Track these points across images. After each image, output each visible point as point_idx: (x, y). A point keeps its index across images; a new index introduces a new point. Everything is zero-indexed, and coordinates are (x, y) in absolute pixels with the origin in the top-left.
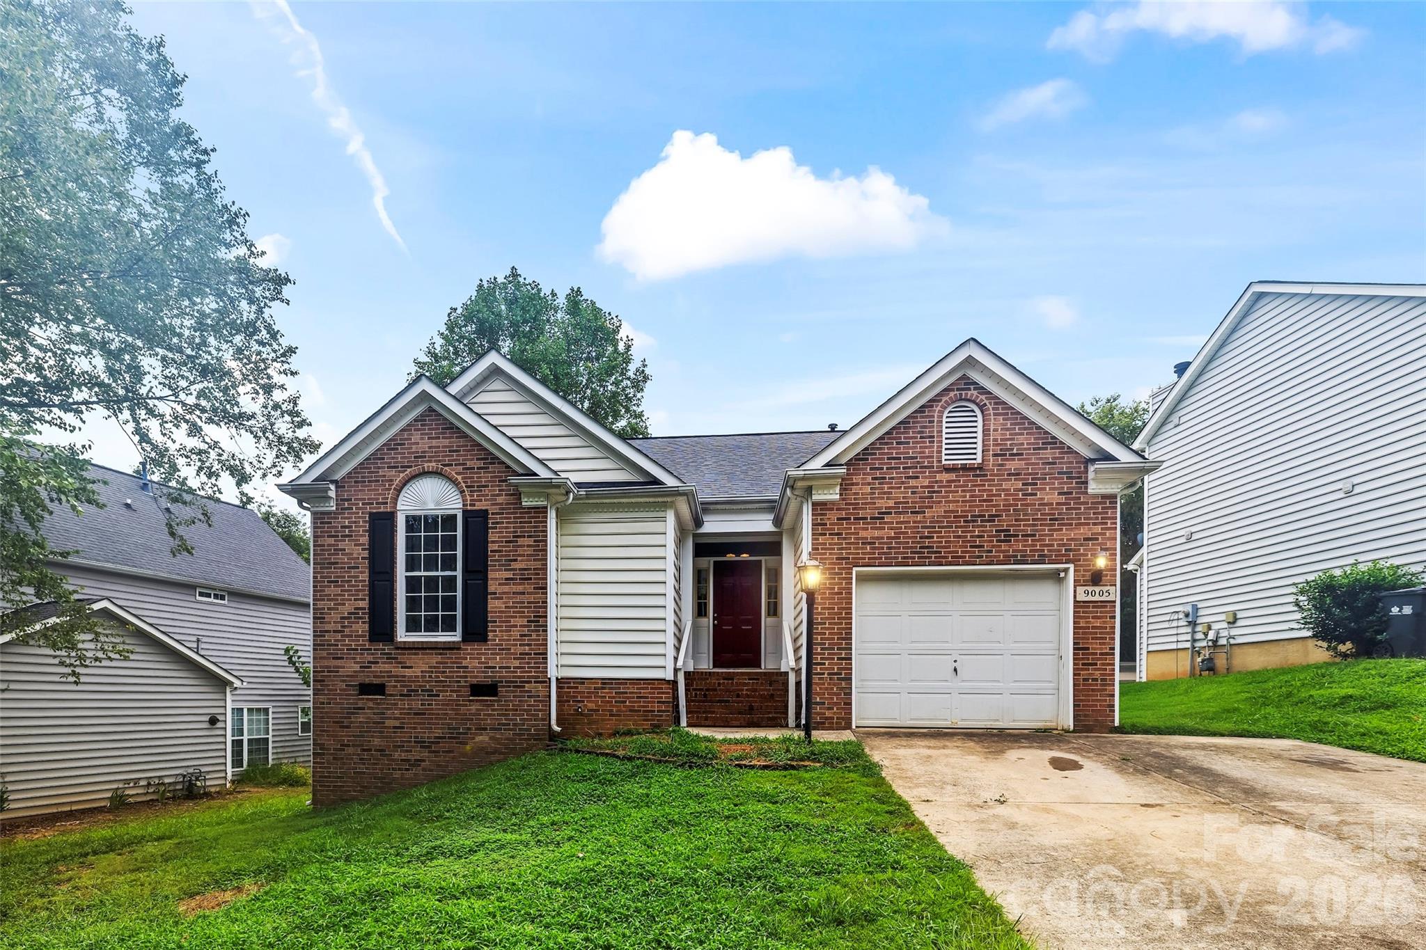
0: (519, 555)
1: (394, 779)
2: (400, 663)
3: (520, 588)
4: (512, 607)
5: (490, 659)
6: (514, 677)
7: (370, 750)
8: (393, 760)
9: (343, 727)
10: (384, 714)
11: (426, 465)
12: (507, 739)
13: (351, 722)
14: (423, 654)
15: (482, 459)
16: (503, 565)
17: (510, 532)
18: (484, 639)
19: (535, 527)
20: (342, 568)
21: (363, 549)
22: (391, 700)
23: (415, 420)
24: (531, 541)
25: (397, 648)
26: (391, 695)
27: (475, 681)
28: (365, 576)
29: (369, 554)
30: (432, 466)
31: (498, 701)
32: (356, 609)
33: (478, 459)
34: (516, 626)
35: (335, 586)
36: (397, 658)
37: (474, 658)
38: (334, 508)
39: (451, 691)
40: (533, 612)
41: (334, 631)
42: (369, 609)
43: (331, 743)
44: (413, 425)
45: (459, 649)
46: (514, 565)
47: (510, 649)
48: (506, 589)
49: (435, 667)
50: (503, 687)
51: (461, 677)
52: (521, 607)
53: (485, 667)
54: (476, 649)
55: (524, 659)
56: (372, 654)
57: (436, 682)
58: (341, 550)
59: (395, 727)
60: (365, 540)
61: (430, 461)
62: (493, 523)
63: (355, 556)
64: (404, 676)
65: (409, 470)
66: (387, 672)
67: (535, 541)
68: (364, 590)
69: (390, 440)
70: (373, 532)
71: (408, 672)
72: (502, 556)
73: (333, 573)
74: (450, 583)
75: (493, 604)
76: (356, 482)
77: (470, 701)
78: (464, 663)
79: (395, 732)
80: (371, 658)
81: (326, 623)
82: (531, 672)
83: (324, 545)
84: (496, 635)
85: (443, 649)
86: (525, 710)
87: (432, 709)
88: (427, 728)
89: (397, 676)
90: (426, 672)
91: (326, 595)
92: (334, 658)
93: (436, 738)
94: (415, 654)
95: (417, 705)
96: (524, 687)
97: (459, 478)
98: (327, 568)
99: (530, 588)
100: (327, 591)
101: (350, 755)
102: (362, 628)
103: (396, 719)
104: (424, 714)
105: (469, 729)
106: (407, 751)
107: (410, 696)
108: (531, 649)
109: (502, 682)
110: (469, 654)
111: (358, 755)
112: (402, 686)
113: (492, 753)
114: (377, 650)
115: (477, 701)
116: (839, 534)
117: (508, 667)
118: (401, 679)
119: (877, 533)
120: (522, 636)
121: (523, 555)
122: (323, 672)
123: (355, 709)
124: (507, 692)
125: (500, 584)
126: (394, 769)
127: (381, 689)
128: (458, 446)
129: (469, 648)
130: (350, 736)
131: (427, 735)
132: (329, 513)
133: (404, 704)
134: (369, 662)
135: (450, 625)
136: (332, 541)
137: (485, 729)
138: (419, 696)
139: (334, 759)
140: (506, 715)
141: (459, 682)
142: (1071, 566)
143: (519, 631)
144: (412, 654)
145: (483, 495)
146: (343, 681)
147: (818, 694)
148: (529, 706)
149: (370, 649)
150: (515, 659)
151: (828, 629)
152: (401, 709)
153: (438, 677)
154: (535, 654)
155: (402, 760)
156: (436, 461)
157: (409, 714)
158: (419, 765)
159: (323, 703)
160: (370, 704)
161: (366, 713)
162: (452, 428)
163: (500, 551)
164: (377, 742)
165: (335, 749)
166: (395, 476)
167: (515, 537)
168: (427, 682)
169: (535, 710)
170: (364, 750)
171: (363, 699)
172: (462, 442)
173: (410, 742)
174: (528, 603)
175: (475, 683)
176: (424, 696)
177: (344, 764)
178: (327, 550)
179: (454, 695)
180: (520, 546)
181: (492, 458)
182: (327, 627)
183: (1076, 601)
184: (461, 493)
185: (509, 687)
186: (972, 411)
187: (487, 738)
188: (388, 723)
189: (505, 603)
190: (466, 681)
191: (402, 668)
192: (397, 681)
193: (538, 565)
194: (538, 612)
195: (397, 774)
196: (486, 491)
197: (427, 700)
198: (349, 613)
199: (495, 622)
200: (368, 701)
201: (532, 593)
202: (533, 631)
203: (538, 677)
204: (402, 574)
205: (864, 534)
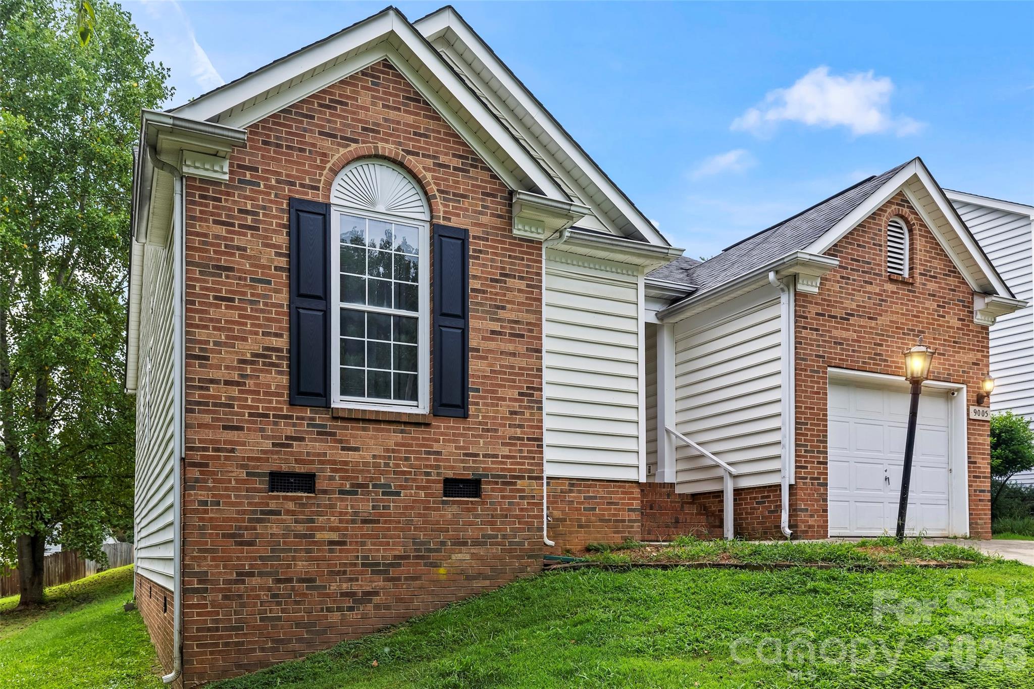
0: (508, 302)
1: (331, 626)
2: (341, 441)
3: (510, 347)
4: (500, 372)
5: (470, 443)
6: (503, 470)
7: (289, 580)
8: (328, 595)
9: (241, 544)
10: (312, 521)
11: (380, 145)
12: (494, 557)
13: (257, 536)
14: (375, 430)
15: (460, 157)
16: (487, 312)
17: (497, 268)
18: (465, 416)
19: (528, 266)
20: (240, 278)
21: (278, 254)
22: (324, 500)
23: (364, 73)
24: (522, 285)
25: (335, 419)
26: (325, 492)
27: (450, 474)
28: (282, 298)
29: (289, 263)
30: (388, 148)
31: (483, 503)
32: (266, 349)
33: (454, 155)
34: (504, 399)
35: (227, 307)
36: (334, 434)
37: (449, 441)
38: (227, 177)
39: (418, 488)
40: (526, 381)
41: (227, 383)
42: (289, 351)
43: (220, 573)
44: (360, 80)
45: (427, 425)
46: (502, 314)
47: (496, 431)
48: (492, 345)
49: (394, 451)
50: (489, 483)
51: (431, 466)
52: (510, 374)
53: (466, 455)
54: (453, 428)
55: (515, 445)
56: (294, 425)
57: (395, 473)
58: (239, 248)
59: (332, 543)
60: (281, 239)
61: (387, 141)
62: (475, 251)
63: (264, 261)
64: (346, 463)
65: (354, 146)
66: (319, 455)
67: (528, 286)
68: (279, 321)
69: (323, 91)
70: (295, 230)
71: (352, 456)
72: (486, 299)
73: (224, 284)
74: (408, 329)
75: (475, 366)
76: (264, 143)
77: (444, 502)
78: (436, 447)
79: (331, 551)
80: (290, 431)
81: (211, 367)
82: (523, 464)
83: (206, 235)
85: (405, 423)
86: (516, 516)
87: (389, 515)
88: (381, 544)
89: (334, 462)
90: (380, 457)
91: (211, 320)
92: (225, 428)
93: (395, 557)
94: (364, 429)
95: (365, 507)
96: (515, 484)
97: (429, 175)
98: (213, 275)
99: (522, 349)
100: (213, 313)
101: (253, 589)
102: (277, 380)
103: (332, 529)
104: (378, 522)
105: (443, 543)
106: (351, 580)
107: (356, 493)
108: (524, 433)
109: (487, 476)
110: (442, 434)
111: (269, 589)
112: (342, 478)
113: (474, 578)
114: (303, 418)
115: (454, 502)
116: (817, 330)
117: (496, 456)
118: (340, 467)
119: (844, 334)
120: (512, 413)
121: (512, 302)
122: (205, 449)
123: (263, 512)
124: (493, 490)
125: (484, 338)
126: (329, 610)
127: (306, 482)
128: (427, 129)
129: (442, 425)
130: (255, 559)
131: (382, 554)
132: (216, 183)
133: (346, 505)
134: (287, 438)
135: (407, 389)
136: (222, 231)
137: (465, 544)
138: (369, 493)
139: (225, 597)
140: (492, 523)
141: (428, 474)
142: (964, 386)
143: (509, 406)
144: (358, 429)
145: (461, 209)
146: (243, 467)
147: (803, 500)
148: (522, 510)
149: (291, 417)
150: (503, 444)
151: (809, 430)
152: (341, 513)
153: (398, 466)
154: (529, 439)
155: (343, 594)
156: (394, 143)
157: (353, 521)
158: (370, 601)
159: (205, 503)
160: (291, 506)
161: (283, 521)
162: (418, 101)
163: (484, 292)
164: (301, 566)
165: (226, 582)
166: (331, 149)
167: (502, 275)
168: (382, 473)
169: (529, 517)
170: (279, 581)
171: (278, 498)
172: (432, 124)
173: (355, 565)
174: (520, 368)
175: (451, 476)
176: (377, 494)
177: (243, 605)
178: (212, 245)
179: (422, 493)
180: (508, 289)
181: (473, 159)
182: (213, 374)
183: (969, 419)
184: (428, 198)
185: (497, 483)
186: (901, 228)
187: (468, 557)
188: (319, 536)
189: (491, 365)
190: (438, 474)
191: (343, 449)
192: (333, 470)
193: (532, 318)
194: (533, 382)
195: (335, 617)
196: (465, 203)
197: (382, 500)
198: (254, 355)
199: (478, 390)
200: (286, 501)
201: (524, 356)
202: (526, 407)
203: (532, 471)
204: (336, 304)
205: (835, 333)
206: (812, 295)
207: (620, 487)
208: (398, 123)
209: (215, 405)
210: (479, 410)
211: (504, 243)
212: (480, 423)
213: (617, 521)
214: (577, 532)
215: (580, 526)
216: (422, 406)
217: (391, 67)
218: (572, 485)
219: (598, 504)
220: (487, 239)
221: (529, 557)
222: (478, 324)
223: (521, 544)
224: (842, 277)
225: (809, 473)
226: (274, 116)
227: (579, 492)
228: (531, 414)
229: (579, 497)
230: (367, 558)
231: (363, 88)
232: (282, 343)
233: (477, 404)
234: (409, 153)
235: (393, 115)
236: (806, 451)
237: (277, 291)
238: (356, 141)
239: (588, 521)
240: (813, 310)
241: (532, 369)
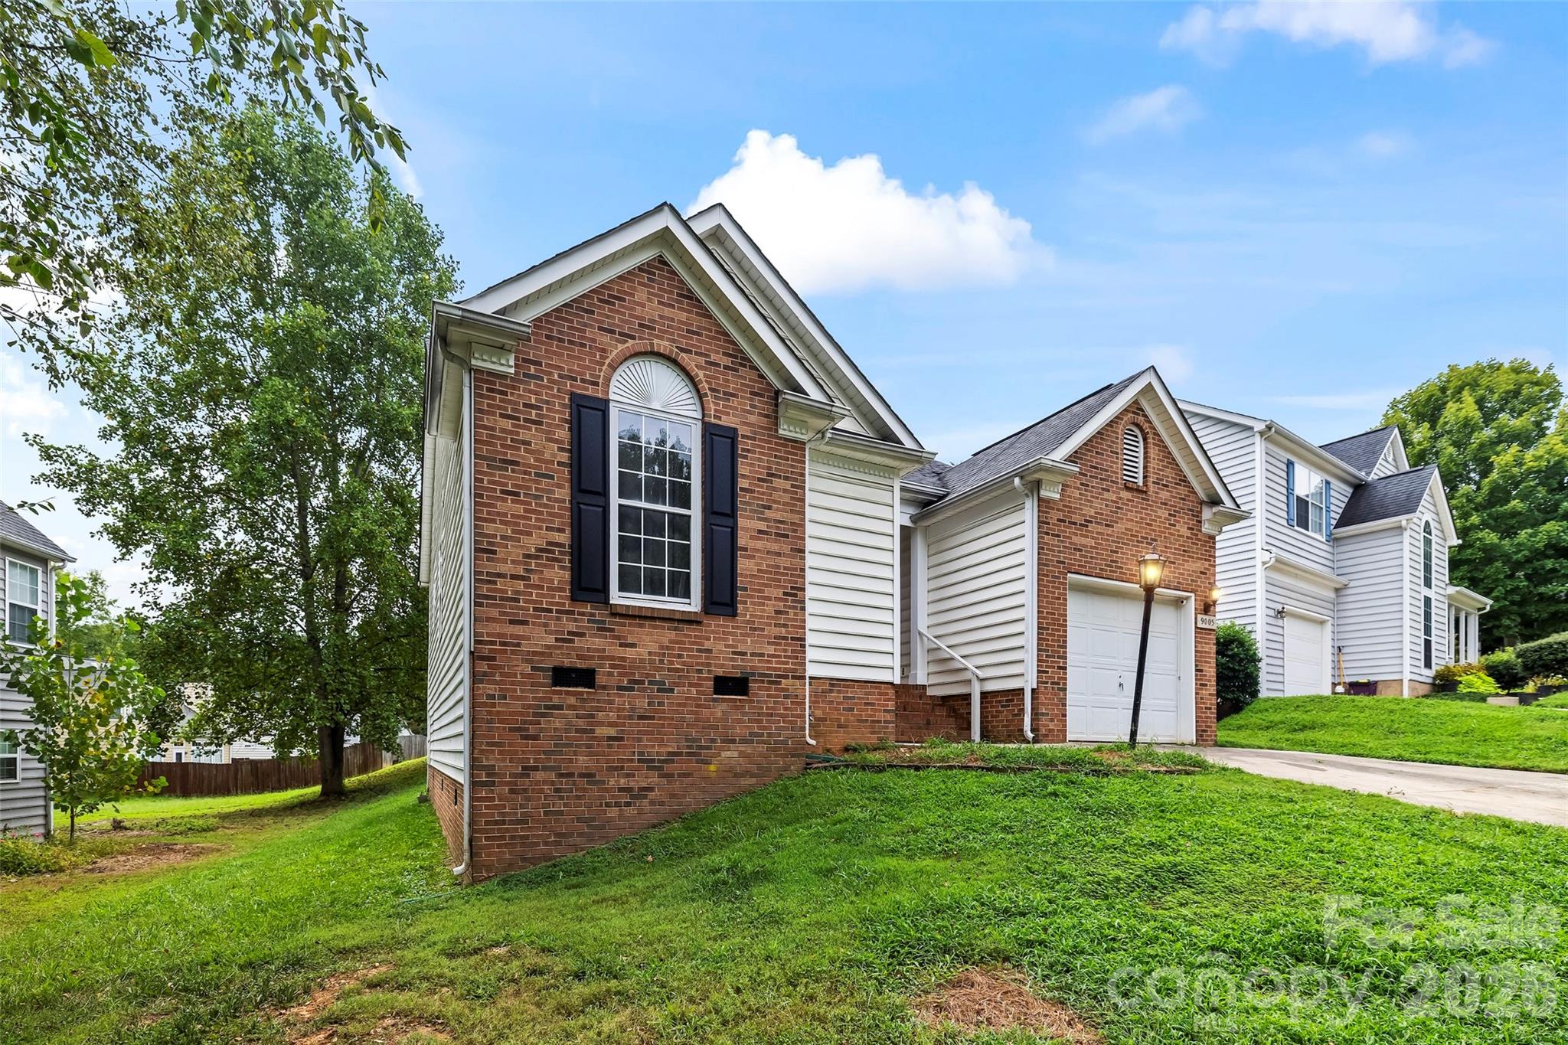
0: (775, 502)
1: (610, 820)
2: (618, 637)
3: (775, 547)
4: (766, 572)
5: (739, 641)
6: (769, 669)
7: (571, 775)
8: (607, 790)
9: (526, 738)
10: (592, 716)
11: (655, 341)
12: (761, 755)
13: (541, 730)
14: (651, 627)
15: (730, 355)
16: (755, 511)
17: (763, 467)
18: (734, 614)
19: (792, 466)
20: (525, 473)
21: (561, 449)
22: (603, 695)
23: (640, 269)
24: (787, 485)
25: (614, 615)
26: (604, 688)
27: (720, 672)
28: (564, 493)
29: (571, 458)
30: (662, 345)
31: (752, 701)
32: (549, 544)
33: (724, 354)
34: (769, 598)
35: (513, 501)
36: (613, 630)
37: (719, 639)
38: (512, 371)
39: (690, 685)
40: (790, 581)
41: (513, 577)
42: (571, 547)
43: (507, 768)
44: (637, 276)
45: (699, 623)
46: (768, 514)
47: (763, 630)
48: (759, 544)
49: (668, 648)
50: (756, 681)
51: (702, 664)
52: (776, 573)
53: (734, 653)
54: (722, 626)
55: (780, 644)
56: (576, 620)
57: (669, 670)
58: (524, 443)
59: (610, 738)
60: (563, 434)
61: (662, 338)
62: (743, 450)
63: (547, 456)
64: (624, 659)
65: (631, 342)
66: (598, 650)
67: (793, 486)
68: (561, 516)
69: (602, 286)
70: (576, 425)
71: (629, 653)
72: (754, 498)
73: (510, 478)
74: (681, 526)
75: (744, 565)
76: (547, 337)
77: (715, 700)
78: (707, 645)
79: (610, 746)
80: (572, 627)
81: (498, 561)
82: (787, 663)
83: (493, 429)
84: (746, 608)
85: (679, 621)
86: (780, 715)
87: (664, 712)
88: (656, 740)
89: (613, 658)
90: (655, 654)
91: (498, 514)
92: (511, 622)
93: (669, 754)
94: (641, 626)
95: (642, 704)
96: (780, 683)
97: (701, 373)
98: (500, 469)
99: (787, 549)
100: (500, 507)
101: (538, 783)
102: (560, 575)
103: (611, 725)
104: (653, 718)
105: (713, 741)
106: (628, 775)
107: (633, 689)
108: (788, 632)
109: (753, 675)
110: (713, 632)
111: (553, 783)
112: (620, 674)
113: (742, 775)
114: (583, 614)
115: (724, 700)
116: (1058, 536)
117: (762, 655)
118: (619, 663)
119: (1084, 541)
120: (778, 612)
121: (778, 503)
122: (493, 643)
123: (547, 707)
124: (760, 689)
125: (752, 537)
126: (608, 805)
127: (585, 677)
128: (699, 327)
129: (714, 624)
130: (538, 753)
131: (656, 750)
132: (503, 376)
133: (623, 701)
134: (569, 633)
135: (680, 587)
136: (507, 424)
137: (733, 741)
138: (645, 689)
139: (512, 791)
140: (759, 722)
141: (699, 671)
142: (1193, 595)
143: (774, 606)
144: (635, 626)
145: (731, 407)
146: (528, 661)
147: (1044, 704)
148: (786, 709)
149: (572, 613)
150: (769, 643)
151: (1051, 635)
152: (619, 710)
153: (672, 663)
154: (793, 639)
155: (621, 790)
156: (669, 340)
157: (630, 718)
158: (645, 797)
159: (493, 697)
160: (572, 700)
161: (565, 716)
162: (691, 298)
163: (752, 491)
164: (583, 761)
165: (513, 775)
166: (610, 345)
167: (769, 474)
168: (658, 669)
169: (793, 715)
170: (561, 775)
171: (560, 692)
172: (704, 323)
173: (632, 761)
174: (785, 568)
175: (721, 674)
176: (652, 690)
177: (528, 799)
178: (499, 438)
179: (694, 690)
180: (775, 489)
181: (742, 358)
182: (501, 568)
183: (1196, 627)
184: (701, 396)
185: (763, 682)
186: (1136, 436)
187: (736, 754)
188: (600, 731)
189: (758, 564)
190: (709, 672)
191: (621, 645)
192: (612, 666)
193: (796, 518)
194: (796, 582)
195: (613, 812)
196: (735, 402)
197: (657, 697)
198: (539, 550)
199: (745, 589)
200: (569, 696)
201: (788, 556)
202: (790, 607)
203: (795, 670)
204: (615, 501)
205: (1075, 539)
206: (1054, 501)
207: (876, 688)
208: (673, 320)
209: (502, 598)
210: (747, 609)
211: (770, 442)
212: (748, 622)
213: (873, 722)
214: (837, 732)
215: (839, 726)
216: (693, 604)
217: (666, 264)
218: (832, 685)
219: (856, 704)
220: (754, 439)
221: (793, 756)
222: (747, 524)
223: (785, 742)
224: (1082, 484)
225: (1050, 677)
226: (557, 310)
227: (839, 692)
228: (796, 614)
229: (839, 697)
230: (641, 754)
231: (640, 284)
232: (564, 538)
233: (745, 603)
234: (682, 350)
235: (667, 312)
236: (1047, 656)
237: (560, 486)
238: (633, 337)
239: (847, 720)
240: (1055, 516)
241: (796, 569)
